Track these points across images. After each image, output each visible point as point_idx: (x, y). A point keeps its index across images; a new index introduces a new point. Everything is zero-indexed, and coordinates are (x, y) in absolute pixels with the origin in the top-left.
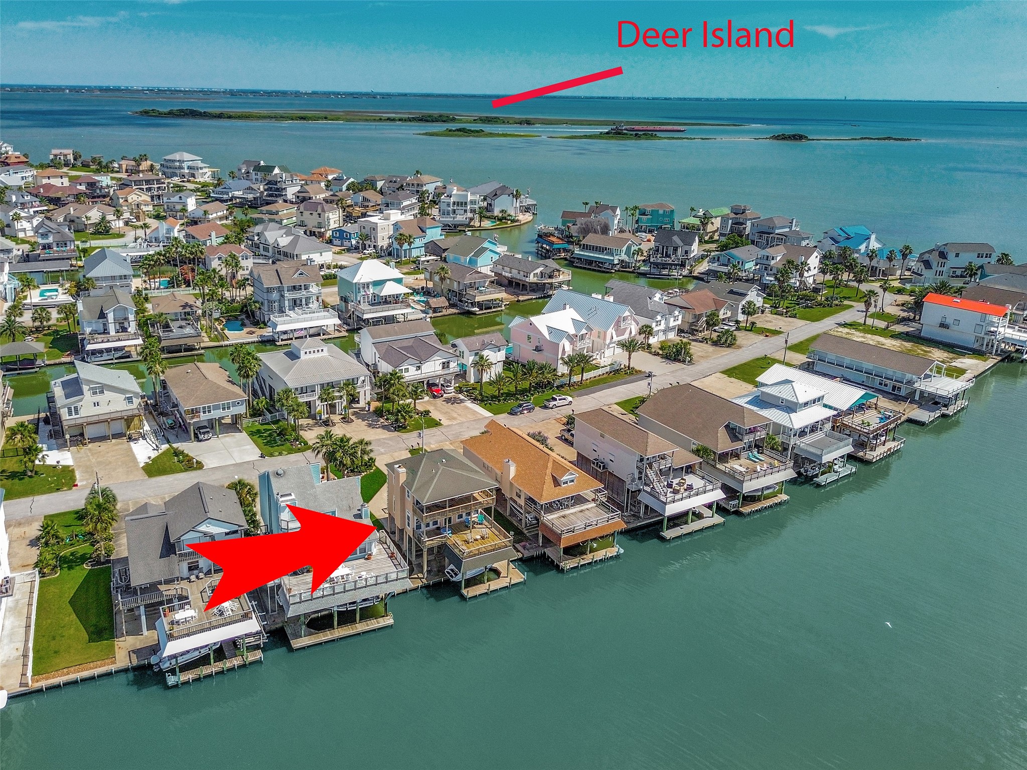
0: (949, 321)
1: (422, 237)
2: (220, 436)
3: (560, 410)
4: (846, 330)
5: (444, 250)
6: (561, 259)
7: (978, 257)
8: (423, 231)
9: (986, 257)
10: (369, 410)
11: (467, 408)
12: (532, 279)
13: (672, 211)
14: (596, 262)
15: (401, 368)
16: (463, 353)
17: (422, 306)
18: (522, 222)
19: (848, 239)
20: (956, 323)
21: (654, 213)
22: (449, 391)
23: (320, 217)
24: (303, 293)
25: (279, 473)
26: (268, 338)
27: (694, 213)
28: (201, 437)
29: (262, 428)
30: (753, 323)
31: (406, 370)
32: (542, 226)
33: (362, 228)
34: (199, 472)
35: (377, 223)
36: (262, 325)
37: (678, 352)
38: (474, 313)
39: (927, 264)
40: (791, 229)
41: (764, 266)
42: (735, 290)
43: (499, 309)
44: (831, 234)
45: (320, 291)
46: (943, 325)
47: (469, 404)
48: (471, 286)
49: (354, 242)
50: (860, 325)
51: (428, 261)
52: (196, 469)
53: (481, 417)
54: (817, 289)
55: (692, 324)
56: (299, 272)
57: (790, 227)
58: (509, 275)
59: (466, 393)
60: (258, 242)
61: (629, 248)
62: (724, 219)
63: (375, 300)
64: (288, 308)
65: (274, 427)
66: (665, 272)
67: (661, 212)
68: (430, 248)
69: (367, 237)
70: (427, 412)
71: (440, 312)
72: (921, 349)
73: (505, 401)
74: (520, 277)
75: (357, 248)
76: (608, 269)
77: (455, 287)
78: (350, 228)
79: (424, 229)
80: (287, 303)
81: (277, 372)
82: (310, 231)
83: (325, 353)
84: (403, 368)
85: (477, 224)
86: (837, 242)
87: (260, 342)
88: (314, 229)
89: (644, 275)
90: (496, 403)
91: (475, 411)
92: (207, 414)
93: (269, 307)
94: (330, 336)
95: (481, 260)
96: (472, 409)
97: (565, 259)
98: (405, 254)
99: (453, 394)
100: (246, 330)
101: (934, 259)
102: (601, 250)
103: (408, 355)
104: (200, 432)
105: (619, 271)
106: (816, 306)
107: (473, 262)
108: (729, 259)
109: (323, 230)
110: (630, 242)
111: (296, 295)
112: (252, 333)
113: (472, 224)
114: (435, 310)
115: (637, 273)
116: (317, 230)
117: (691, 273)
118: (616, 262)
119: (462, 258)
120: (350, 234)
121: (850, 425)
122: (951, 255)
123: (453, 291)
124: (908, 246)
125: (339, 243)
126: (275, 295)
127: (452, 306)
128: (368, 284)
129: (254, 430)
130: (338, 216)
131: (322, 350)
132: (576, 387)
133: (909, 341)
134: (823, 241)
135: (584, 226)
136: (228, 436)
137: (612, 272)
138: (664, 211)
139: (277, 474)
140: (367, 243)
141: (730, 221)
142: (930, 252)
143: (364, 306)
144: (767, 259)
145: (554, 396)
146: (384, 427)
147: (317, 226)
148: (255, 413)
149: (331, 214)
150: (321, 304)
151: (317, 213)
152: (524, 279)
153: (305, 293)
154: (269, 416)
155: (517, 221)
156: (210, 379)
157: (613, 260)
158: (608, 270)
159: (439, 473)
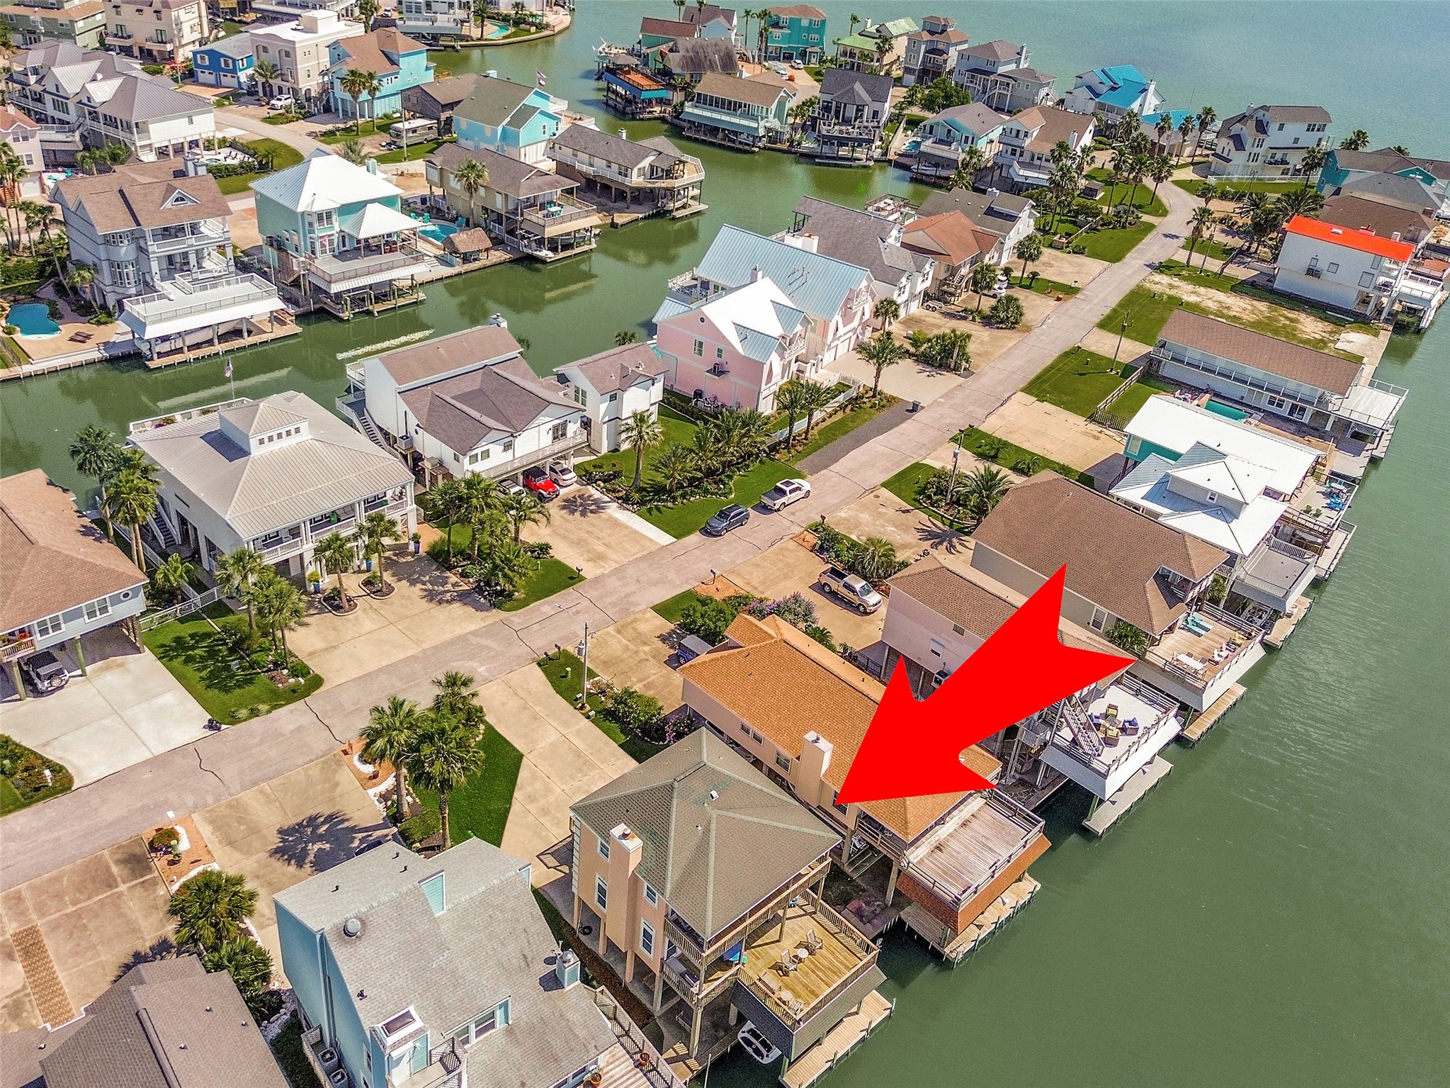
0: (1322, 265)
1: (392, 74)
2: (88, 669)
3: (793, 514)
4: (1165, 279)
5: (443, 106)
6: (655, 119)
7: (1308, 130)
8: (393, 62)
9: (1318, 130)
10: (417, 552)
11: (616, 523)
12: (636, 179)
13: (824, 22)
14: (724, 130)
15: (474, 452)
16: (584, 393)
17: (438, 247)
18: (557, 29)
19: (1113, 89)
20: (1333, 268)
21: (793, 24)
22: (568, 482)
23: (159, 19)
24: (190, 242)
25: (351, 928)
26: (126, 350)
27: (858, 27)
28: (43, 685)
29: (186, 630)
30: (1035, 274)
31: (485, 454)
32: (604, 46)
33: (261, 49)
34: (64, 799)
35: (293, 42)
36: (103, 318)
37: (947, 352)
38: (543, 261)
39: (1239, 142)
40: (1018, 67)
41: (1010, 148)
42: (996, 208)
43: (586, 248)
44: (1088, 79)
45: (227, 235)
46: (1312, 272)
47: (614, 511)
48: (531, 204)
49: (243, 76)
50: (1183, 267)
51: (414, 131)
52: (54, 792)
53: (654, 548)
54: (1091, 190)
55: (944, 282)
56: (175, 195)
57: (1018, 62)
58: (590, 170)
59: (602, 485)
60: (39, 88)
61: (781, 105)
62: (913, 41)
63: (344, 246)
64: (158, 276)
65: (214, 625)
66: (844, 152)
67: (805, 23)
68: (414, 100)
69: (274, 70)
70: (544, 548)
71: (475, 260)
72: (1285, 315)
73: (684, 498)
74: (612, 174)
75: (252, 92)
76: (746, 144)
77: (499, 204)
78: (230, 45)
79: (395, 57)
80: (155, 266)
81: (201, 496)
82: (141, 49)
83: (306, 435)
84: (478, 451)
85: (476, 33)
86: (1097, 95)
87: (107, 360)
88: (149, 45)
89: (809, 157)
90: (670, 504)
91: (637, 532)
92: (52, 634)
93: (113, 275)
94: (264, 337)
95: (525, 133)
96: (627, 527)
97: (663, 119)
98: (362, 110)
99: (576, 486)
100: (68, 329)
101: (1248, 131)
102: (732, 107)
103: (485, 420)
104: (38, 676)
105: (764, 148)
106: (1102, 226)
107: (510, 138)
108: (949, 131)
109: (169, 47)
110: (782, 94)
111: (174, 247)
112: (80, 339)
113: (465, 32)
114: (466, 258)
115: (796, 153)
116: (155, 48)
117: (885, 154)
118: (762, 132)
119: (488, 129)
120: (234, 61)
121: (1295, 518)
122: (1273, 128)
123: (492, 211)
124: (1210, 109)
125: (211, 79)
126: (125, 251)
127: (497, 242)
128: (329, 215)
129: (168, 641)
130: (197, 14)
131: (297, 430)
132: (798, 448)
133: (1261, 299)
134: (1075, 92)
135: (691, 54)
136: (108, 668)
137: (753, 152)
138: (811, 20)
139: (347, 933)
140: (276, 83)
141: (923, 47)
142: (1242, 118)
143: (326, 265)
144: (1017, 137)
145: (778, 484)
146: (463, 597)
147: (155, 38)
148: (161, 596)
149: (182, 12)
150: (232, 262)
151: (152, 9)
152: (620, 179)
153: (193, 241)
154: (197, 599)
155: (547, 26)
156: (42, 543)
157: (757, 129)
158: (746, 148)
159: (713, 834)
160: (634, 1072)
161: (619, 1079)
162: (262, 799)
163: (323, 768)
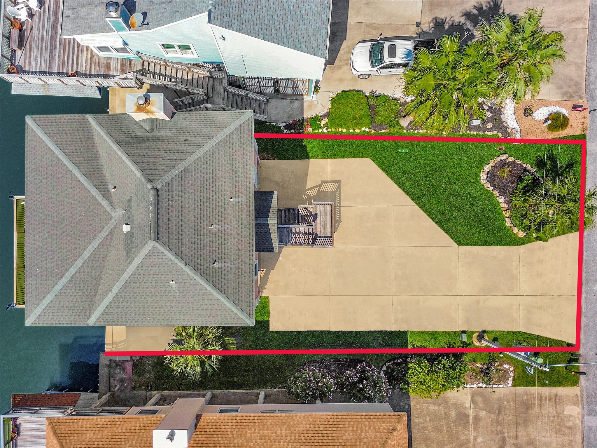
159: (99, 197)
160: (75, 68)
161: (78, 55)
162: (568, 16)
163: (571, 79)
